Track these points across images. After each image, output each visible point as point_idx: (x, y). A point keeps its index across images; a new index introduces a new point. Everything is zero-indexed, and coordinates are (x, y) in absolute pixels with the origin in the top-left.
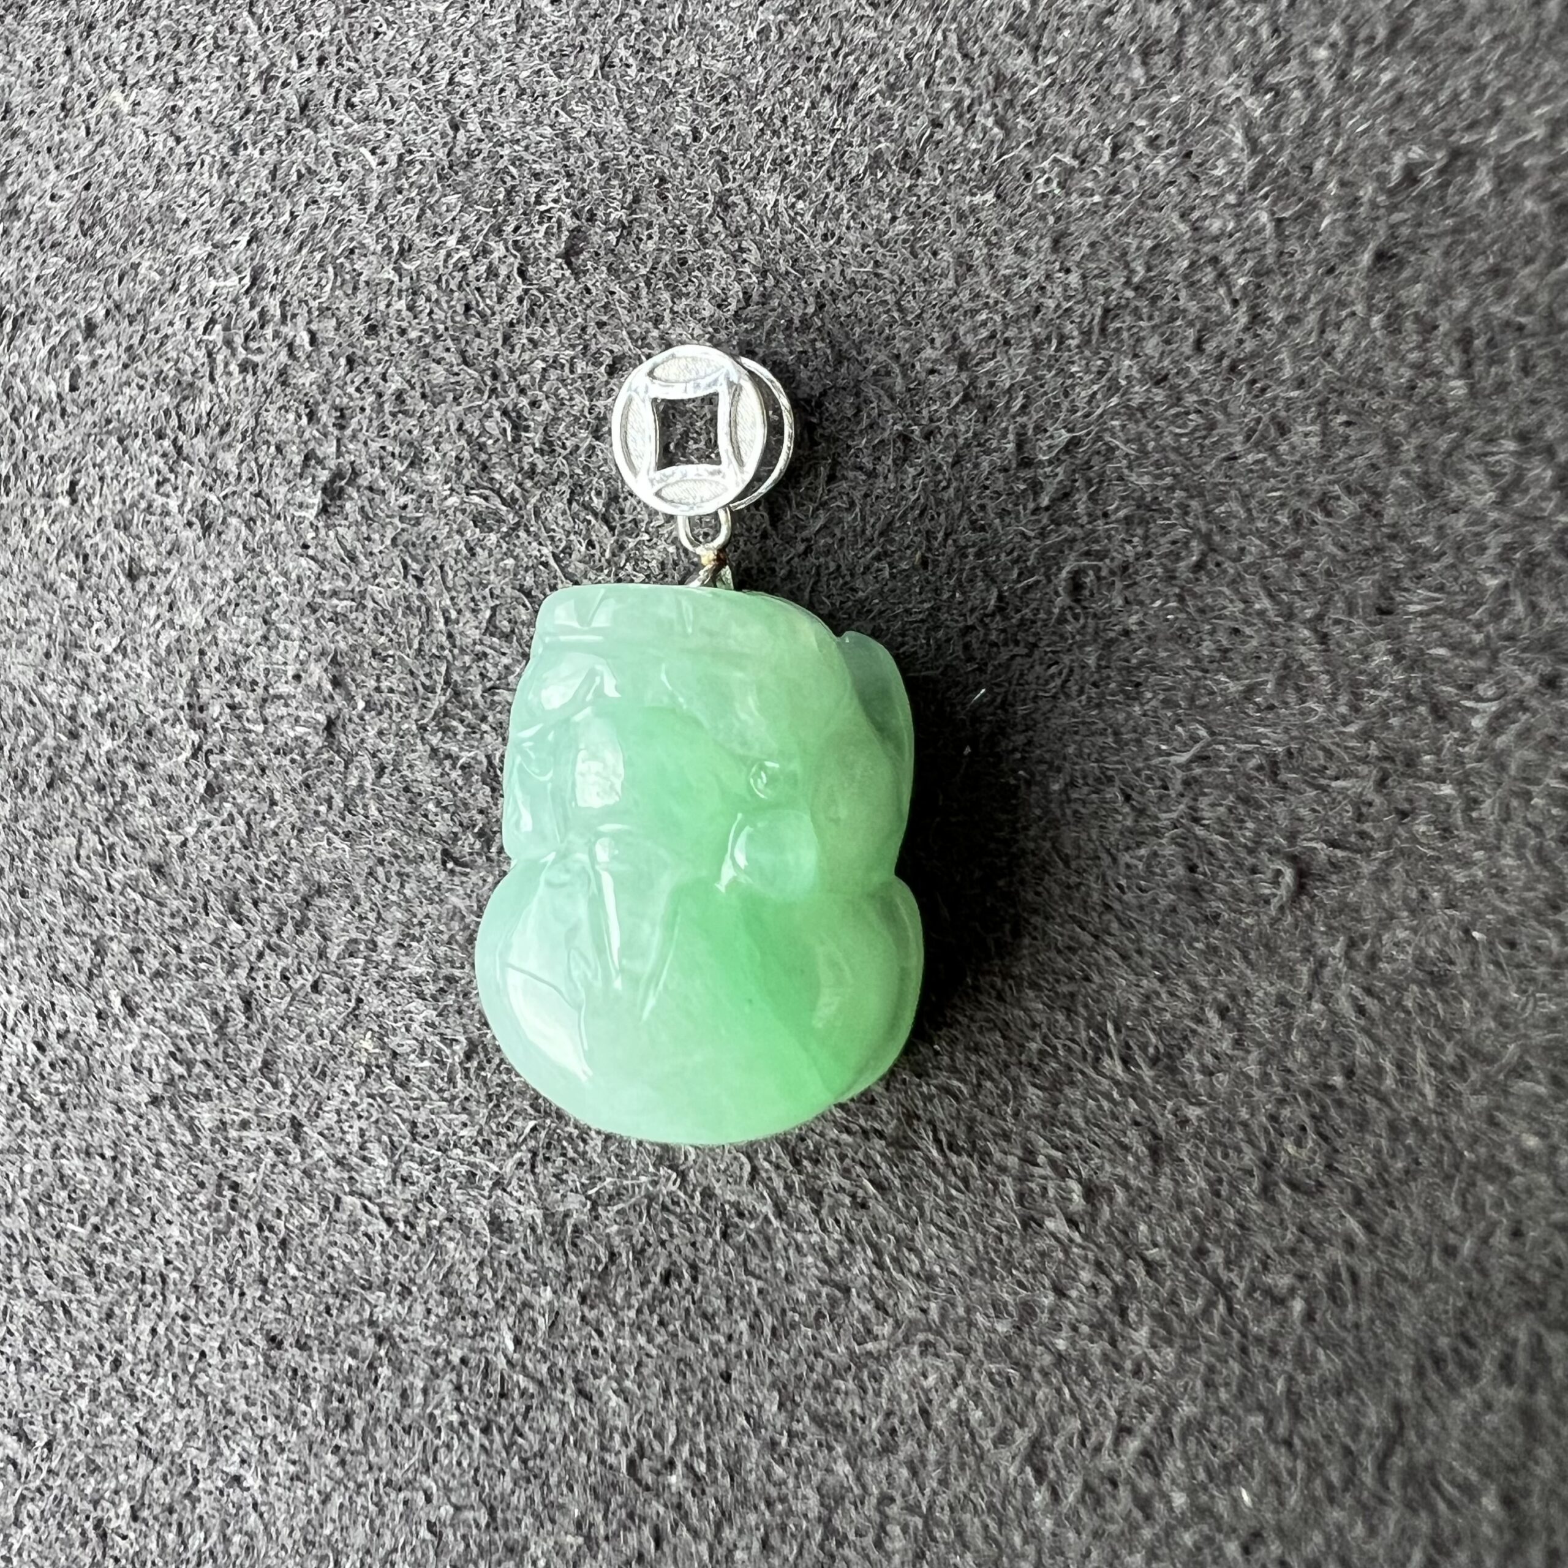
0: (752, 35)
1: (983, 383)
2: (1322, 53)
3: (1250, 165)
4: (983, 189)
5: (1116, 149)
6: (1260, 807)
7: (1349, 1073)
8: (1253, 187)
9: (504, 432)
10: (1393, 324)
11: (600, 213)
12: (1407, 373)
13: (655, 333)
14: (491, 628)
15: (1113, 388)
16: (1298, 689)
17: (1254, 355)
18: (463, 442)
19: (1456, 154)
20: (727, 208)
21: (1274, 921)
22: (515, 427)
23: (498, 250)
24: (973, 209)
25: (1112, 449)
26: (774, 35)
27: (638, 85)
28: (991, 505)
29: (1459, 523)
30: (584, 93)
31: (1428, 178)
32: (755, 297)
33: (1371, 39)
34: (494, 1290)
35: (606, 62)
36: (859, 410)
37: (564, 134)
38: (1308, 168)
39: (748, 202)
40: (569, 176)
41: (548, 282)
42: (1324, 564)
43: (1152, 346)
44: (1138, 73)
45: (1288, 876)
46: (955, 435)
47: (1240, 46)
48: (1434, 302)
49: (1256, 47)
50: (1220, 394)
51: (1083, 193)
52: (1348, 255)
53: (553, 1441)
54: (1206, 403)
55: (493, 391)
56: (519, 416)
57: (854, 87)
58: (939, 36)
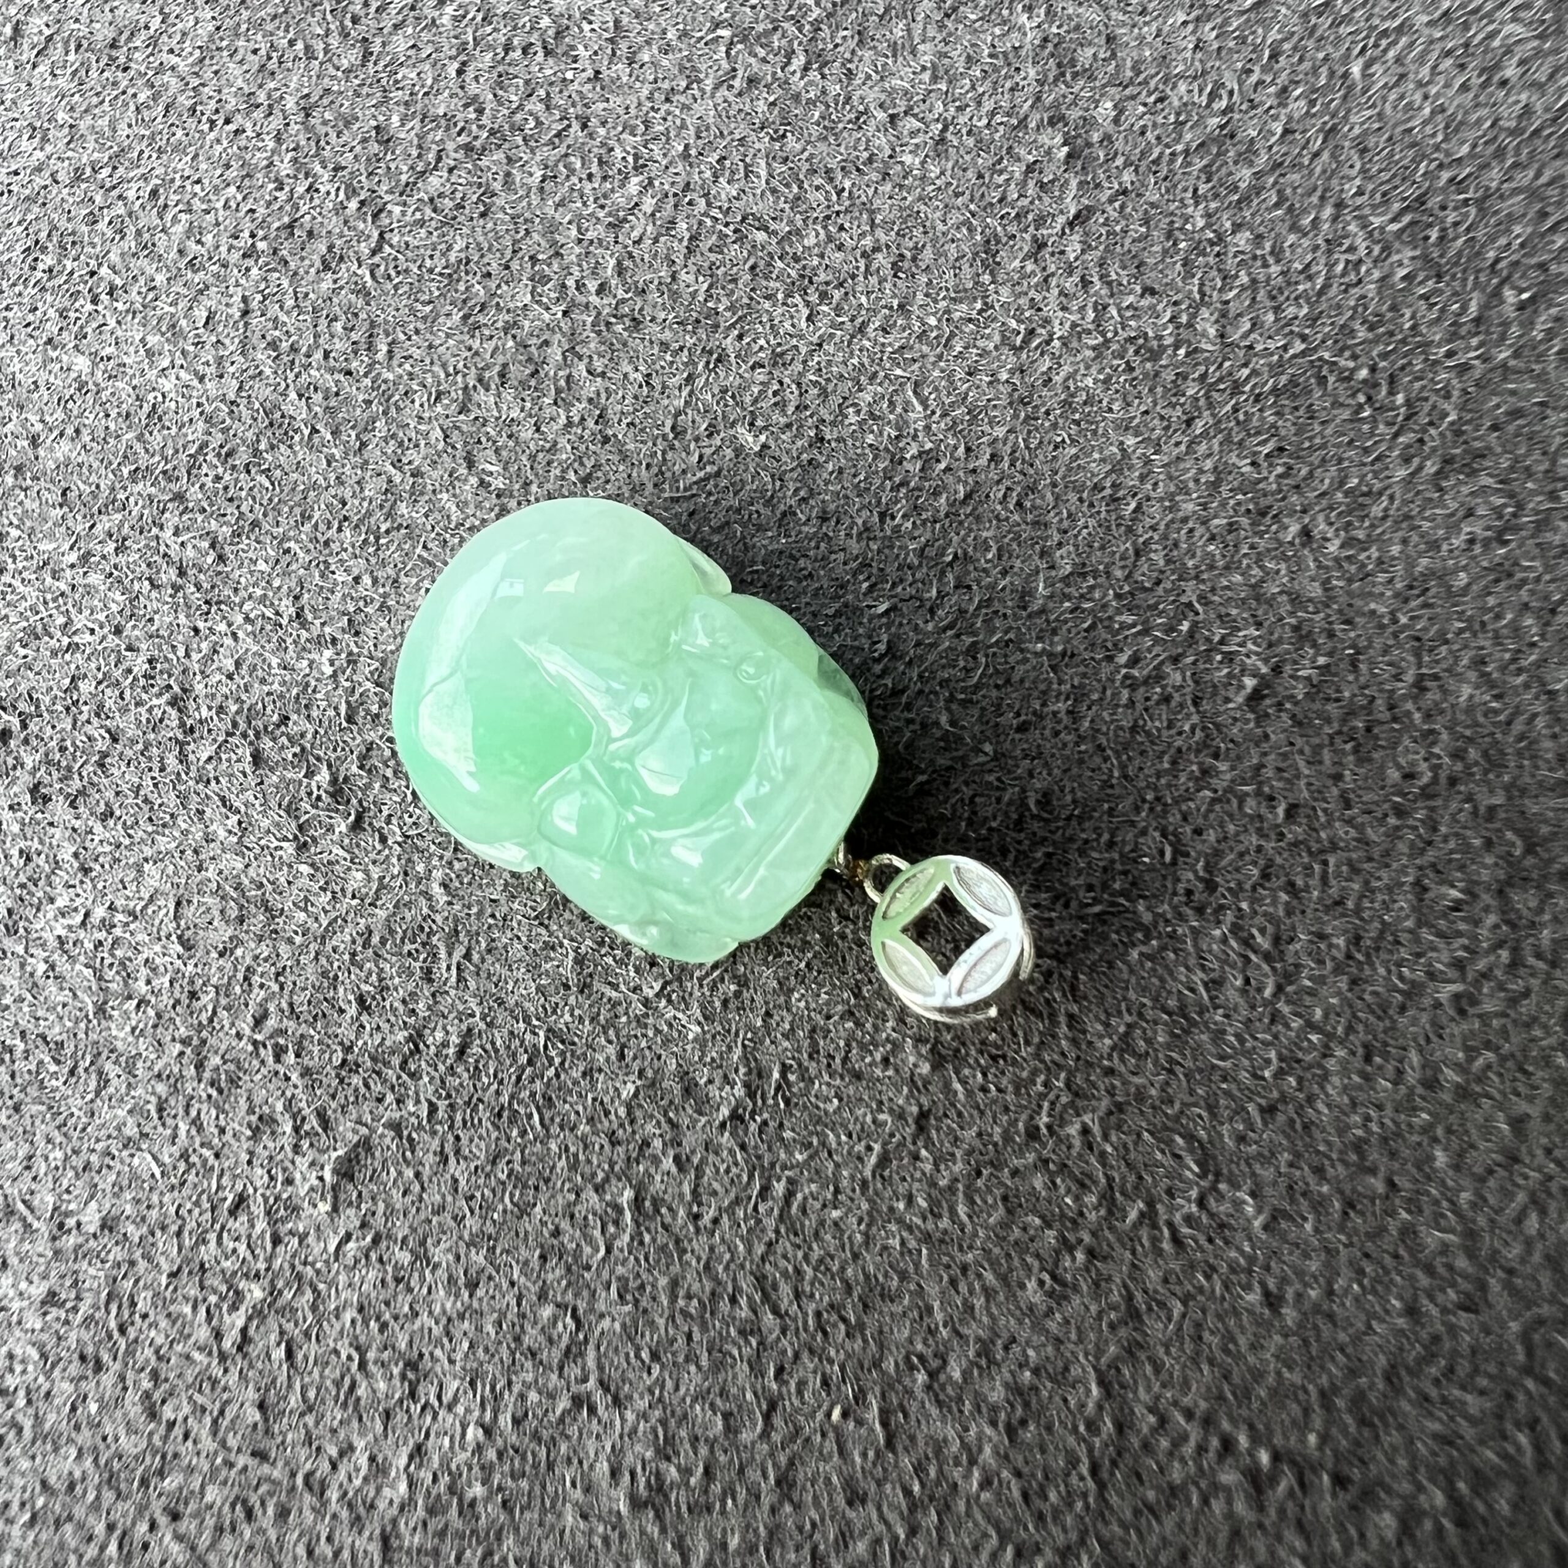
9: (1162, 853)
11: (1288, 669)
13: (1335, 791)
22: (1174, 851)
23: (1174, 677)
26: (1478, 549)
27: (1337, 560)
30: (1278, 553)
35: (1306, 533)
55: (1152, 810)
56: (1179, 841)
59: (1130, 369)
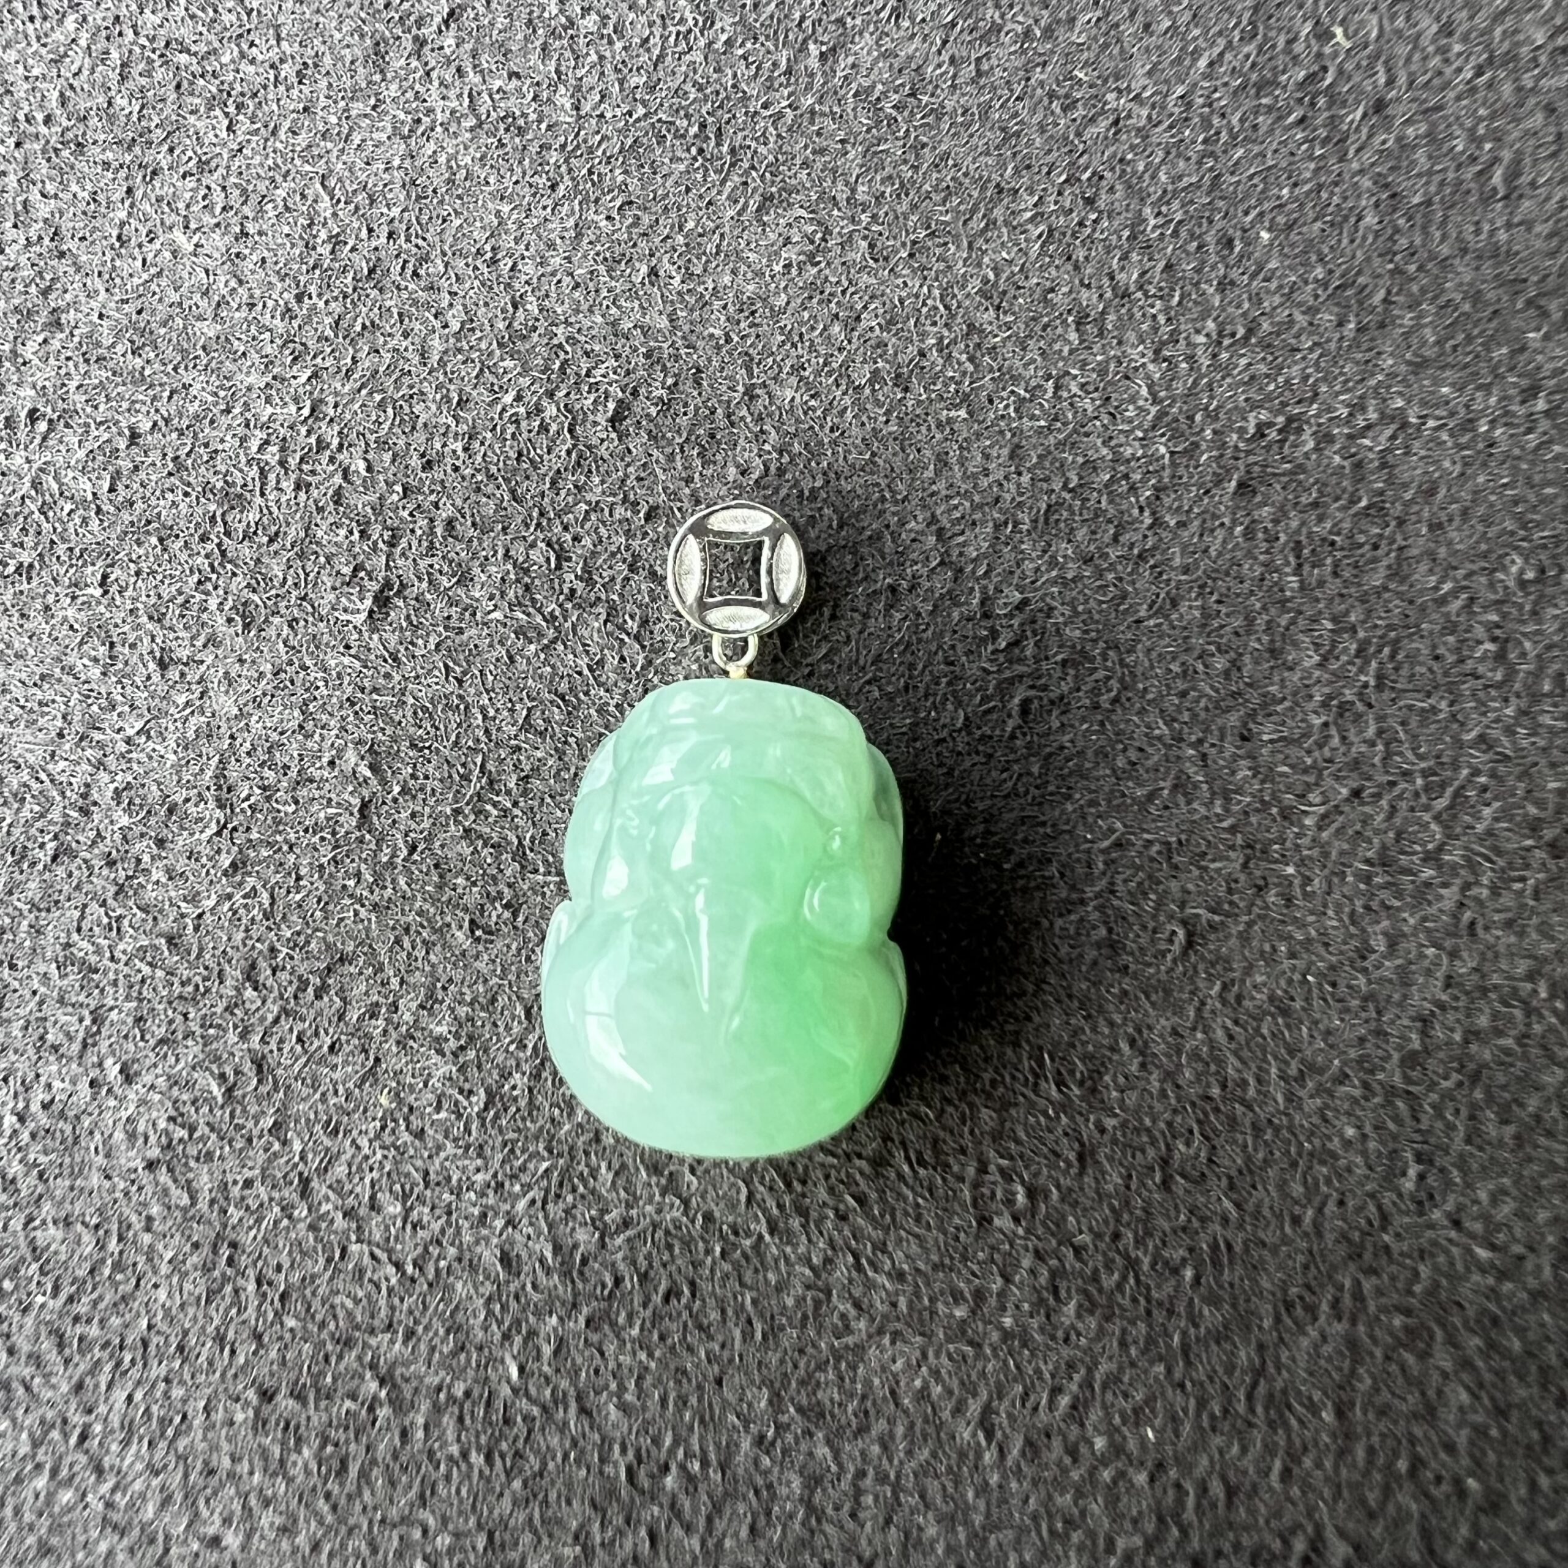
0: (778, 268)
1: (955, 553)
2: (1201, 339)
3: (1154, 410)
4: (957, 407)
5: (1057, 388)
6: (1159, 883)
7: (1224, 1087)
8: (1154, 427)
9: (548, 560)
10: (1249, 534)
11: (643, 391)
12: (1258, 570)
13: (687, 491)
14: (527, 725)
15: (1053, 563)
16: (1185, 794)
17: (1155, 548)
18: (510, 567)
19: (1290, 420)
20: (752, 398)
21: (1170, 970)
22: (558, 558)
23: (551, 410)
24: (949, 421)
25: (1052, 609)
26: (794, 271)
27: (679, 293)
28: (959, 647)
29: (1296, 677)
30: (632, 293)
31: (1273, 435)
32: (773, 470)
33: (1233, 335)
34: (500, 1323)
35: (653, 272)
36: (857, 565)
37: (614, 324)
38: (1191, 418)
39: (769, 394)
40: (617, 357)
41: (595, 441)
42: (1203, 703)
43: (1081, 534)
44: (1073, 336)
45: (1181, 933)
46: (931, 590)
47: (1144, 327)
48: (1276, 521)
49: (1155, 329)
50: (1130, 574)
51: (1033, 417)
52: (1219, 482)
53: (553, 1459)
54: (1120, 579)
55: (538, 525)
56: (562, 548)
57: (858, 319)
58: (925, 289)
59: (501, 145)
